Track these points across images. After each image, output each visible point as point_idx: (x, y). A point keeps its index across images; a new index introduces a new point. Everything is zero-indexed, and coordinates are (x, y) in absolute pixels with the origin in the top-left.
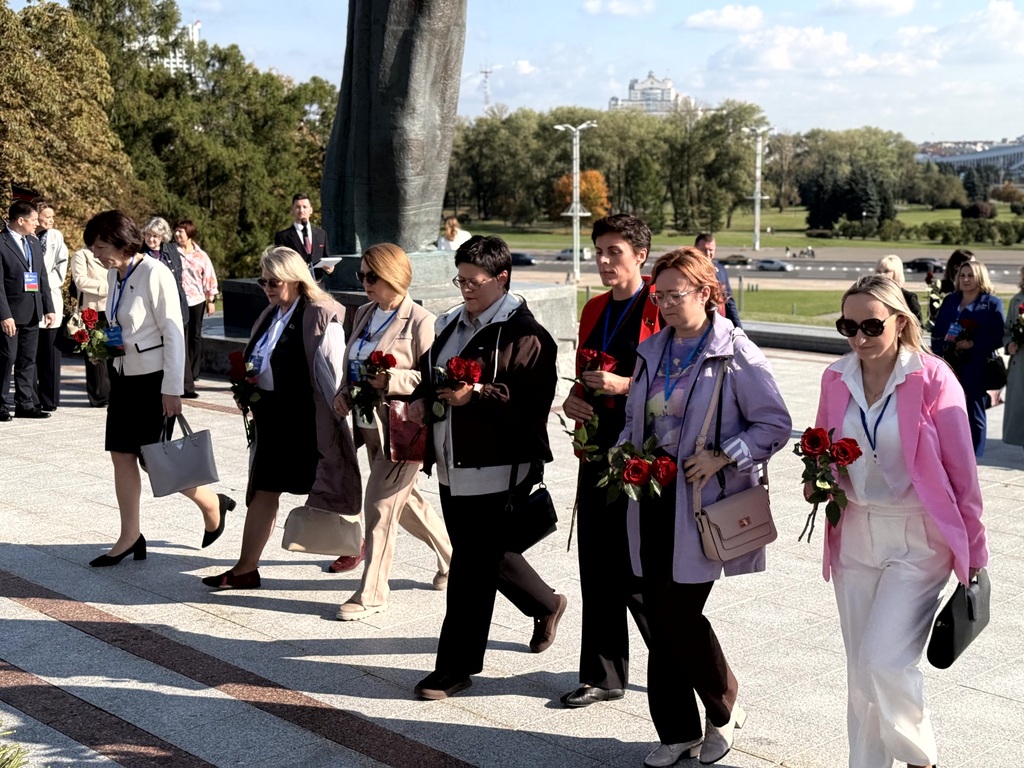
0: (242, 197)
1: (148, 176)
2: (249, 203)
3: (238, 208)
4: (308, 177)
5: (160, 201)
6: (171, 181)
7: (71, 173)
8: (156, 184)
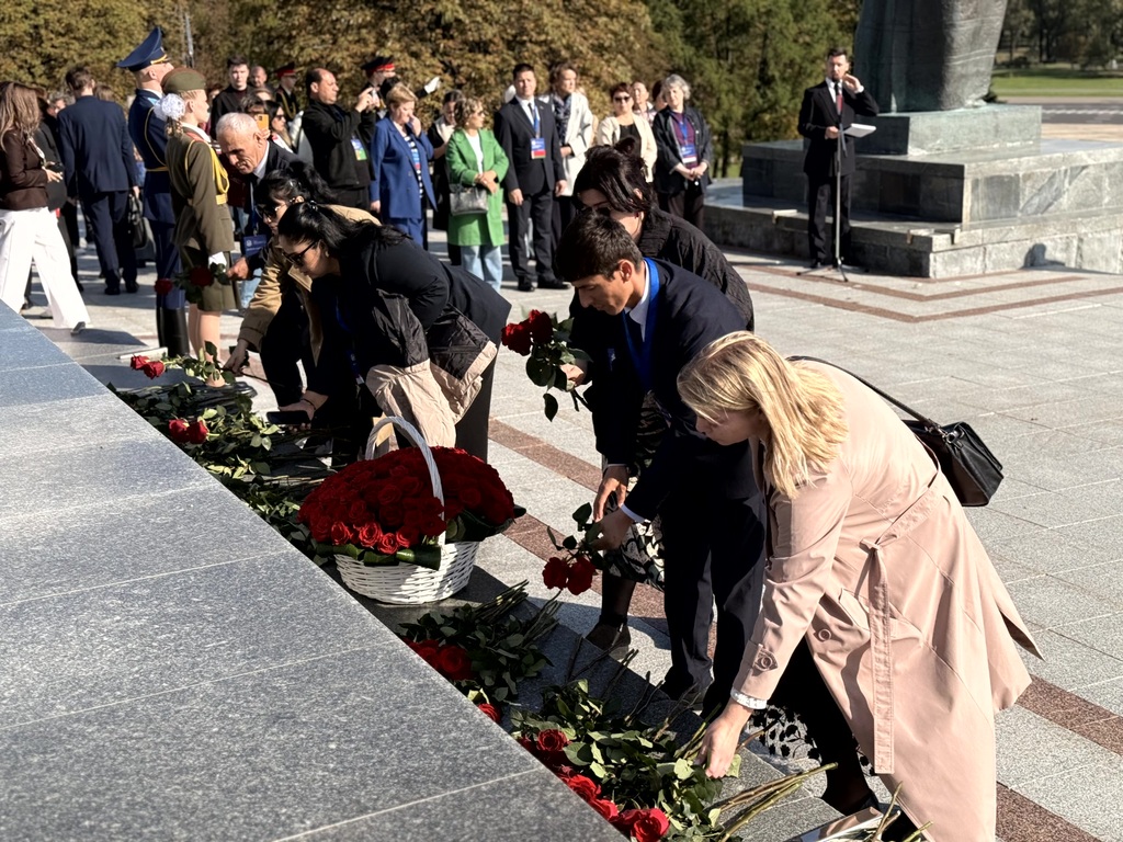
0: (764, 47)
1: (664, 28)
2: (770, 54)
3: (759, 60)
4: (839, 21)
5: (677, 55)
6: (688, 31)
7: (589, 27)
8: (672, 36)
